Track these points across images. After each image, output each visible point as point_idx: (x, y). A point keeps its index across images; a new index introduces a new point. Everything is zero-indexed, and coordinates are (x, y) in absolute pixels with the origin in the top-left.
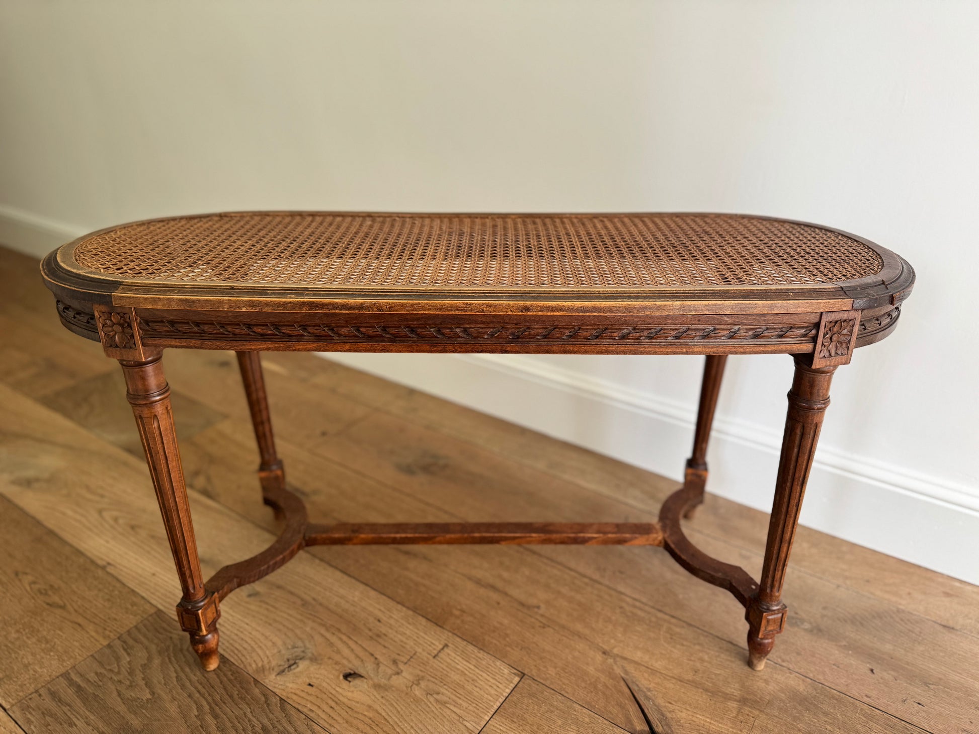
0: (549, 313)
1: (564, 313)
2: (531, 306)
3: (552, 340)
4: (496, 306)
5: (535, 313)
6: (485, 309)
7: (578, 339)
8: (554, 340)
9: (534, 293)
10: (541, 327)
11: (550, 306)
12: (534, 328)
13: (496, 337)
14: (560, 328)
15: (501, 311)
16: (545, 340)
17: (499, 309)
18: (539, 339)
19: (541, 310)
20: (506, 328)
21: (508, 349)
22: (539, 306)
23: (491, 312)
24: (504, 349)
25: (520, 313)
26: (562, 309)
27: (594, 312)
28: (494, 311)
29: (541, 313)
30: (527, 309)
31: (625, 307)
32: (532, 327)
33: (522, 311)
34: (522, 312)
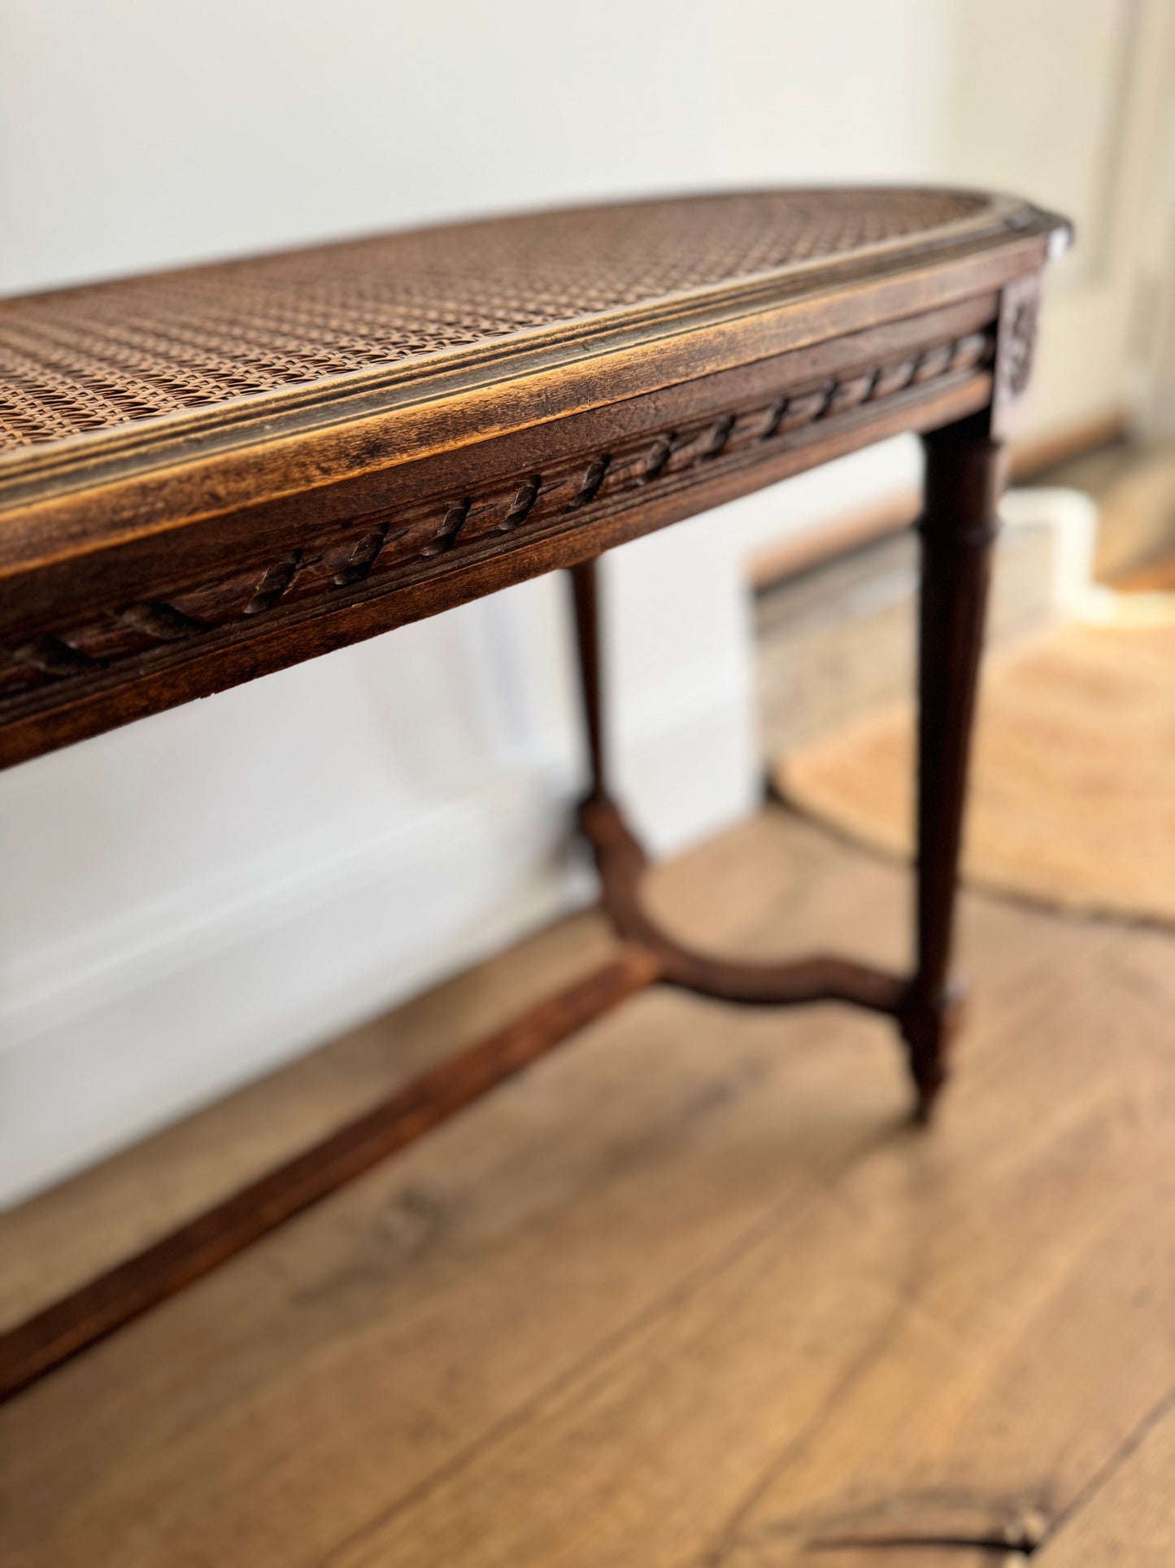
0: (451, 445)
1: (495, 431)
2: (386, 431)
3: (468, 548)
4: (257, 466)
5: (405, 458)
6: (221, 490)
7: (544, 516)
8: (475, 546)
9: (362, 389)
10: (426, 509)
11: (445, 417)
12: (408, 522)
13: (291, 599)
14: (484, 497)
15: (286, 480)
16: (449, 554)
17: (276, 476)
18: (430, 558)
19: (424, 440)
20: (312, 550)
21: (346, 626)
22: (412, 425)
23: (247, 495)
24: (331, 630)
25: (356, 472)
26: (482, 416)
27: (579, 402)
28: (259, 491)
29: (424, 453)
30: (374, 446)
31: (653, 361)
32: (397, 519)
33: (358, 461)
34: (362, 463)
